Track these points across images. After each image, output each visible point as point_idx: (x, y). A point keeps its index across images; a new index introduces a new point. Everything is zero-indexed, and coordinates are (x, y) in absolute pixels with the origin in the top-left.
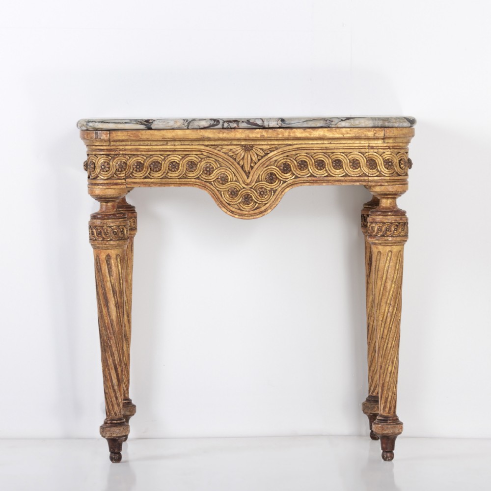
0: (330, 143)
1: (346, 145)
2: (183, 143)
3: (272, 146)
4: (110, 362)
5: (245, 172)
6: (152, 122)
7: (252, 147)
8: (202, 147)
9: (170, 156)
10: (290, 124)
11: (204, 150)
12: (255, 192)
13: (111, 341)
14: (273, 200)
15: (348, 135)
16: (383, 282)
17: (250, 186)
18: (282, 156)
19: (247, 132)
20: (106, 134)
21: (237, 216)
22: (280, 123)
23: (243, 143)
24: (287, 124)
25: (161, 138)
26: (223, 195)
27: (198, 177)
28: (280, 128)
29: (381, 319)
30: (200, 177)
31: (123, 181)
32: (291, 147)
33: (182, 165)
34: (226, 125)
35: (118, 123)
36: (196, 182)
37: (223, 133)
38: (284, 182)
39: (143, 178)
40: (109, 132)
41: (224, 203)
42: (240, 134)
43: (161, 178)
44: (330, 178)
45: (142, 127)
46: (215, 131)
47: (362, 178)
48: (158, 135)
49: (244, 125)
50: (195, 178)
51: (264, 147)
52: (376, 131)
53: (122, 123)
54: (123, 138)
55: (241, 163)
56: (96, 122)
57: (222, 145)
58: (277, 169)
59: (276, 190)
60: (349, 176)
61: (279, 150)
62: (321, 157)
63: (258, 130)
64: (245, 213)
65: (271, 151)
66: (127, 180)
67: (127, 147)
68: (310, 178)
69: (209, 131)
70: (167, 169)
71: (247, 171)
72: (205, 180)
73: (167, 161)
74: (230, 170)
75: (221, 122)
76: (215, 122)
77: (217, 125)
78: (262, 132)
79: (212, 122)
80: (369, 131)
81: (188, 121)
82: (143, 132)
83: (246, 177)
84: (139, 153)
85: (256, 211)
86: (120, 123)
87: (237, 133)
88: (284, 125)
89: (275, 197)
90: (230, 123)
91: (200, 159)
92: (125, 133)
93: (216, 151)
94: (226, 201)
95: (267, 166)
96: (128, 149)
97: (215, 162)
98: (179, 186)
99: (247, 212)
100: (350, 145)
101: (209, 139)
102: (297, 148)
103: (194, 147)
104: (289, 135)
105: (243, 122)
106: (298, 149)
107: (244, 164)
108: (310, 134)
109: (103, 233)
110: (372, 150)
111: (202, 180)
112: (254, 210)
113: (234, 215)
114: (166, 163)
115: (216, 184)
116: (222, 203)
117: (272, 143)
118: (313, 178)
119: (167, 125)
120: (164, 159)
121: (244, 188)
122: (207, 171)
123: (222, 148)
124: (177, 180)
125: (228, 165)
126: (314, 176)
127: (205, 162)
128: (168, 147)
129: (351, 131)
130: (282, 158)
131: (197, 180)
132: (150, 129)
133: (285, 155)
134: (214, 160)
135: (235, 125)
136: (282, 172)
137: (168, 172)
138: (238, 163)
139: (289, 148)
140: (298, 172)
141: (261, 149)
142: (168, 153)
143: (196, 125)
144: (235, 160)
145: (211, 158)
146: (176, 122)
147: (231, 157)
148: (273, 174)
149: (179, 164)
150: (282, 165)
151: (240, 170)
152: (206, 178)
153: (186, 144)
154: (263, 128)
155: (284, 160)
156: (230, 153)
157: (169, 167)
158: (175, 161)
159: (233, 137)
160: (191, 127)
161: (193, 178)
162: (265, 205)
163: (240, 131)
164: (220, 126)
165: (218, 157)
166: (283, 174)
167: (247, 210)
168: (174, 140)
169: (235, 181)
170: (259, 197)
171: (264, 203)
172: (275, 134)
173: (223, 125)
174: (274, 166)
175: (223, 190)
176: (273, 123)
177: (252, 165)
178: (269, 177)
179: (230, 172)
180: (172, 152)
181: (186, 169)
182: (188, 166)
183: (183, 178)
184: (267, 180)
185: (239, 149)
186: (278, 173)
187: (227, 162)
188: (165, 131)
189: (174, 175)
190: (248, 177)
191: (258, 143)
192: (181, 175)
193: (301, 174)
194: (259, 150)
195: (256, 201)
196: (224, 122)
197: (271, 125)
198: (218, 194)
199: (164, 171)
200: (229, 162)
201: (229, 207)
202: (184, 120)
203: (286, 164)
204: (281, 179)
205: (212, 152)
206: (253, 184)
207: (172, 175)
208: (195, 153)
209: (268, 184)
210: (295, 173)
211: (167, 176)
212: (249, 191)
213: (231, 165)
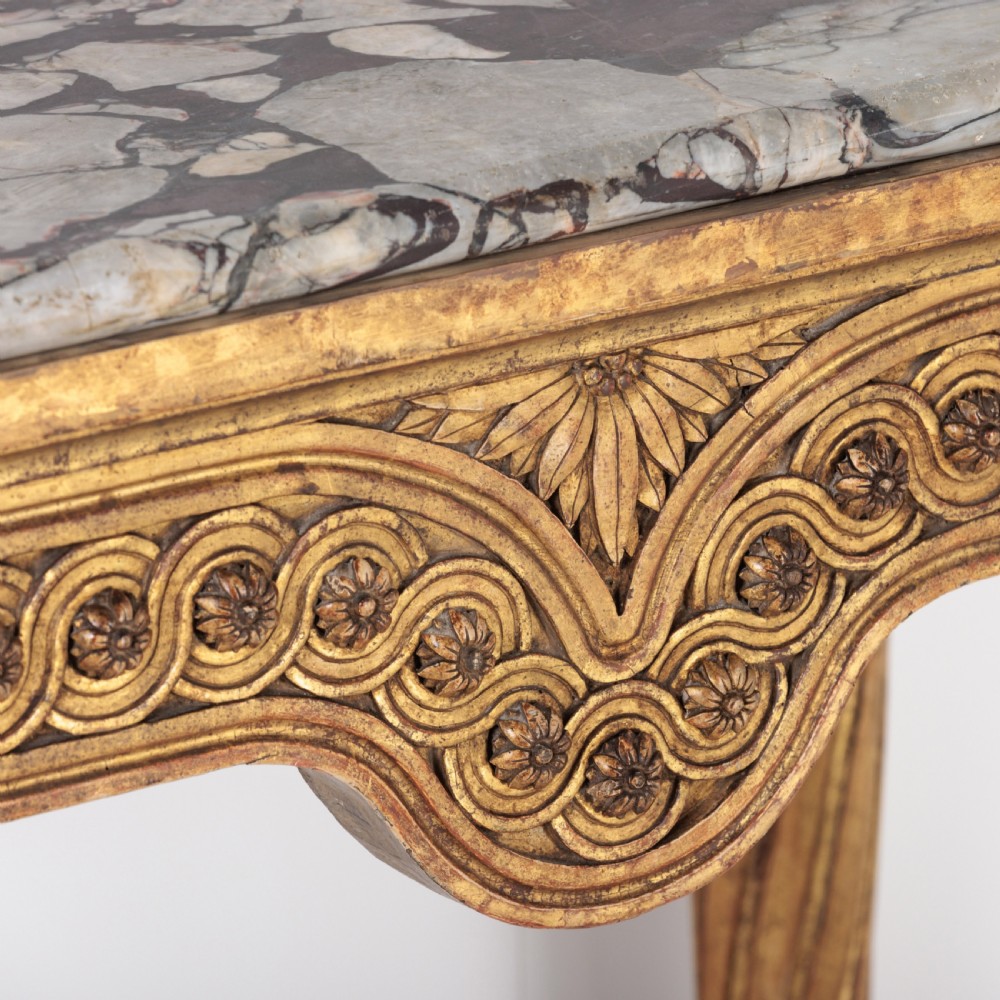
2: (175, 438)
3: (781, 327)
5: (598, 556)
7: (639, 355)
8: (311, 435)
9: (80, 555)
10: (923, 140)
11: (317, 451)
12: (668, 701)
14: (786, 731)
17: (639, 666)
18: (843, 385)
19: (642, 255)
21: (555, 917)
22: (859, 143)
23: (592, 347)
24: (908, 145)
25: (39, 431)
26: (453, 778)
27: (283, 678)
28: (856, 178)
30: (297, 677)
32: (903, 306)
33: (169, 607)
34: (500, 232)
36: (265, 721)
37: (480, 300)
38: (856, 582)
41: (467, 834)
42: (596, 286)
43: (18, 750)
49: (628, 206)
50: (258, 685)
51: (726, 345)
55: (570, 499)
57: (436, 393)
58: (814, 492)
59: (805, 655)
61: (826, 346)
63: (717, 230)
64: (606, 875)
65: (772, 369)
69: (375, 303)
70: (58, 663)
71: (615, 556)
72: (330, 691)
73: (55, 600)
74: (498, 572)
75: (465, 214)
76: (421, 225)
77: (437, 245)
78: (735, 242)
79: (404, 230)
81: (233, 256)
83: (600, 599)
87: (574, 284)
88: (885, 155)
90: (527, 217)
91: (289, 536)
93: (405, 448)
94: (479, 817)
95: (749, 486)
97: (397, 532)
98: (151, 782)
99: (622, 871)
101: (377, 369)
102: (937, 307)
103: (249, 444)
104: (916, 229)
105: (614, 186)
106: (944, 314)
107: (590, 498)
112: (666, 839)
113: (537, 915)
114: (46, 616)
115: (401, 699)
116: (453, 838)
117: (785, 304)
121: (593, 687)
122: (354, 617)
123: (441, 417)
124: (138, 736)
125: (487, 534)
127: (324, 547)
128: (64, 486)
130: (843, 405)
131: (279, 706)
133: (861, 374)
134: (390, 517)
135: (562, 222)
136: (842, 507)
137: (65, 689)
138: (553, 504)
139: (882, 314)
140: (943, 489)
141: (708, 364)
142: (65, 534)
143: (292, 272)
144: (529, 482)
145: (369, 504)
146: (143, 281)
147: (503, 466)
148: (784, 536)
149: (142, 604)
150: (844, 454)
151: (568, 552)
152: (334, 670)
153: (197, 434)
154: (741, 200)
155: (857, 416)
156: (497, 435)
157: (70, 644)
158: (116, 583)
159: (544, 318)
160: (248, 297)
161: (245, 692)
162: (737, 779)
163: (594, 257)
164: (458, 249)
165: (424, 488)
166: (846, 522)
167: (623, 851)
168: (124, 427)
169: (535, 649)
170: (694, 735)
171: (731, 769)
172: (824, 238)
173: (480, 237)
174: (790, 474)
175: (451, 738)
176: (816, 158)
177: (650, 499)
178: (756, 566)
179: (498, 582)
180: (91, 522)
181: (199, 635)
182: (210, 605)
183: (176, 707)
184: (749, 593)
185: (555, 392)
186: (816, 519)
187: (478, 513)
188: (66, 369)
189: (107, 704)
190: (620, 599)
191: (693, 323)
192: (163, 690)
193: (966, 493)
194: (693, 372)
195: (676, 766)
196: (488, 211)
197: (800, 173)
198: (424, 776)
199: (33, 686)
200: (493, 511)
201: (500, 859)
202: (196, 249)
203: (868, 443)
204: (839, 562)
205: (382, 459)
206: (655, 644)
207: (93, 706)
208: (252, 491)
209: (759, 621)
210: (923, 498)
211: (59, 721)
212: (630, 706)
213: (504, 530)
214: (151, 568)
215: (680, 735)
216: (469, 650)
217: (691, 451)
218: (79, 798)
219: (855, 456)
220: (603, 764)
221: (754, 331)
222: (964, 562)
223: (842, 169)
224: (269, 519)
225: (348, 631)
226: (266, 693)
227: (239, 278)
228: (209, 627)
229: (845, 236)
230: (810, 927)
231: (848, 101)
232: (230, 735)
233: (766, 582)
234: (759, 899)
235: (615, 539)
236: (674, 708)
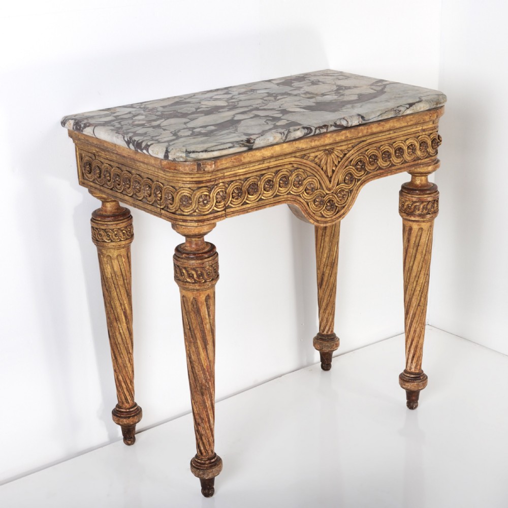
0: (395, 132)
1: (406, 132)
2: (277, 159)
3: (350, 146)
4: (208, 404)
5: (327, 176)
6: (254, 142)
7: (333, 149)
8: (293, 159)
9: (265, 175)
10: (368, 120)
11: (294, 161)
12: (336, 196)
13: (210, 383)
14: (350, 200)
15: (412, 123)
16: (423, 256)
17: (332, 191)
18: (357, 153)
19: (335, 135)
20: (211, 165)
21: (322, 225)
22: (361, 121)
23: (327, 148)
24: (366, 121)
25: (262, 158)
26: (310, 206)
27: (289, 192)
28: (360, 125)
29: (419, 289)
30: (291, 192)
31: (224, 212)
32: (365, 143)
33: (276, 182)
34: (318, 131)
35: (223, 149)
36: (287, 198)
37: (315, 141)
38: (359, 180)
39: (242, 205)
40: (214, 162)
41: (312, 214)
42: (329, 139)
43: (258, 201)
44: (393, 168)
45: (245, 149)
46: (308, 140)
47: (416, 162)
48: (258, 155)
49: (333, 128)
50: (286, 193)
51: (343, 148)
52: (431, 114)
53: (226, 148)
54: (228, 165)
55: (324, 168)
56: (199, 152)
57: (309, 153)
58: (354, 168)
59: (352, 190)
60: (407, 162)
61: (356, 148)
62: (387, 148)
63: (344, 132)
64: (328, 219)
65: (349, 151)
66: (228, 210)
67: (226, 174)
68: (378, 172)
69: (302, 141)
70: (263, 189)
71: (330, 176)
72: (295, 194)
73: (262, 181)
74: (316, 178)
75: (313, 129)
76: (308, 130)
77: (310, 133)
78: (346, 133)
79: (306, 131)
80: (426, 115)
81: (285, 134)
82: (245, 155)
83: (328, 182)
84: (237, 178)
85: (338, 215)
86: (224, 149)
87: (326, 139)
88: (364, 122)
89: (351, 197)
90: (321, 129)
91: (290, 173)
92: (229, 160)
93: (305, 161)
94: (313, 211)
95: (346, 167)
96: (227, 176)
97: (303, 173)
98: (274, 206)
99: (330, 219)
100: (409, 131)
101: (302, 150)
103: (286, 160)
104: (367, 132)
105: (331, 125)
106: (370, 144)
107: (327, 168)
108: (383, 128)
109: (205, 274)
110: (424, 133)
111: (292, 194)
112: (336, 214)
113: (320, 225)
114: (261, 183)
115: (304, 195)
116: (310, 214)
117: (351, 142)
118: (381, 171)
119: (268, 143)
120: (260, 178)
121: (327, 194)
122: (299, 184)
123: (309, 157)
124: (272, 200)
125: (314, 173)
126: (382, 169)
127: (295, 174)
128: (264, 165)
129: (413, 117)
130: (357, 156)
131: (289, 196)
132: (250, 149)
133: (359, 152)
134: (303, 170)
135: (325, 130)
136: (357, 170)
137: (263, 193)
138: (322, 169)
139: (363, 144)
140: (369, 168)
141: (341, 150)
142: (264, 172)
143: (293, 136)
144: (319, 166)
145: (300, 168)
146: (275, 138)
147: (316, 164)
148: (350, 174)
149: (273, 181)
150: (357, 163)
151: (324, 176)
152: (296, 191)
153: (280, 158)
154: (346, 128)
155: (359, 158)
156: (316, 159)
157: (264, 187)
158: (270, 179)
159: (322, 143)
160: (287, 140)
161: (285, 194)
162: (344, 207)
163: (329, 135)
164: (312, 134)
165: (307, 167)
166: (358, 172)
167: (330, 216)
168: (272, 157)
169: (320, 189)
170: (339, 200)
171: (343, 205)
172: (356, 133)
173: (315, 132)
174: (351, 165)
175: (310, 200)
176: (355, 122)
177: (334, 168)
178: (347, 178)
179: (315, 180)
180: (267, 171)
181: (280, 186)
182: (281, 182)
183: (276, 196)
184: (346, 181)
185: (323, 154)
186: (354, 172)
187: (313, 170)
188: (265, 149)
189: (268, 195)
190: (330, 182)
191: (340, 145)
192: (275, 194)
193: (372, 168)
194: (339, 151)
195: (337, 205)
196: (316, 129)
197: (354, 124)
198: (306, 205)
199: (260, 193)
200: (315, 170)
201: (315, 217)
202: (281, 133)
203: (361, 161)
204: (356, 177)
205: (301, 162)
206: (334, 188)
207: (267, 195)
208: (286, 167)
209: (347, 185)
210: (367, 169)
211: (263, 197)
212: (331, 197)
213: (316, 173)
214: (274, 177)
215: (337, 201)
216: (313, 188)
217: (339, 162)
218: (265, 208)
219: (359, 163)
220: (328, 204)
221: (347, 146)
222: (371, 178)
223: (358, 124)
224: (288, 170)
225: (298, 185)
226: (288, 194)
227: (286, 137)
228: (281, 185)
229: (359, 133)
230: (332, 236)
231: (359, 115)
232: (283, 200)
233: (348, 180)
234: (325, 233)
235: (330, 174)
236: (336, 197)
